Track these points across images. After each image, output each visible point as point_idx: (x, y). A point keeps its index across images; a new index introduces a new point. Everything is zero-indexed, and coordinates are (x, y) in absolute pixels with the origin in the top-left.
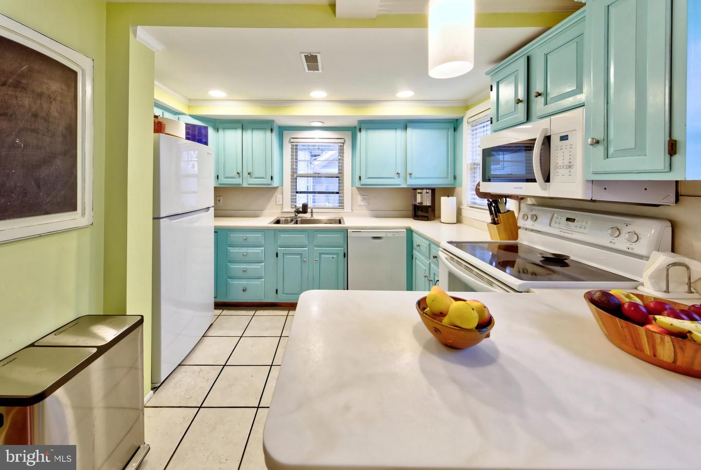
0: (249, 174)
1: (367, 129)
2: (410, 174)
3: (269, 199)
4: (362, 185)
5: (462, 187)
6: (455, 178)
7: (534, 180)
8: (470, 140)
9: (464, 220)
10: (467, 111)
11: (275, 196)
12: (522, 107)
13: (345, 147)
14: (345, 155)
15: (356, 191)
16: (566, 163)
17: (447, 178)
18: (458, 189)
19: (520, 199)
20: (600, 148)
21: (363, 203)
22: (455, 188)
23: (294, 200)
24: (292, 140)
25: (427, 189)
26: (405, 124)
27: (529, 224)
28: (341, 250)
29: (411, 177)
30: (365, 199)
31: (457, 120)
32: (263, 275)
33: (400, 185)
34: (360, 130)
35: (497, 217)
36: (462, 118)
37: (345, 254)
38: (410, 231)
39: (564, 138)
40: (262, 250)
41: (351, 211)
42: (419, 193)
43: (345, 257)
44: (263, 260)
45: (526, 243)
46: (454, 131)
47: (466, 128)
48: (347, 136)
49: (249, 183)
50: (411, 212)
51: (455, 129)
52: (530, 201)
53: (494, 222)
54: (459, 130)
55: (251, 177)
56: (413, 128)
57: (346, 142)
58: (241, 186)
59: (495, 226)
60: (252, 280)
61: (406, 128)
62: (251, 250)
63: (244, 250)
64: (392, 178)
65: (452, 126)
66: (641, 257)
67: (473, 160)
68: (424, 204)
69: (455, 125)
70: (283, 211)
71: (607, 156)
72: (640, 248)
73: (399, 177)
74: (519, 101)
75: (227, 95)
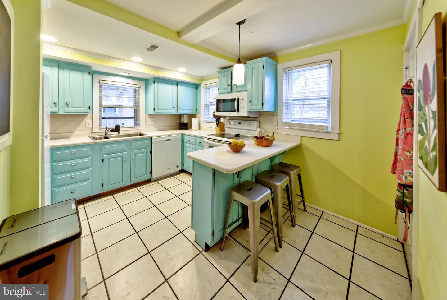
0: (67, 104)
1: (158, 82)
2: (180, 108)
3: (79, 123)
4: (155, 113)
5: (200, 114)
6: (197, 110)
7: (235, 111)
8: (204, 94)
9: (201, 128)
10: (203, 82)
11: (84, 121)
12: (230, 87)
13: (140, 90)
14: (140, 95)
15: (148, 117)
16: (243, 106)
17: (194, 110)
18: (198, 115)
19: (225, 117)
20: (251, 103)
21: (152, 123)
22: (196, 114)
23: (101, 124)
24: (101, 81)
25: (186, 115)
26: (177, 83)
27: (229, 126)
28: (148, 150)
29: (180, 109)
30: (153, 121)
31: (197, 84)
32: (91, 177)
33: (174, 113)
34: (154, 82)
35: (219, 124)
36: (200, 84)
37: (150, 151)
38: (183, 135)
39: (242, 99)
40: (89, 160)
41: (145, 128)
42: (182, 117)
43: (150, 153)
44: (91, 166)
45: (227, 133)
46: (197, 89)
47: (202, 89)
48: (142, 84)
49: (66, 111)
50: (178, 127)
51: (197, 88)
52: (227, 118)
53: (218, 127)
54: (199, 89)
55: (68, 107)
56: (181, 85)
57: (142, 87)
58: (56, 114)
59: (218, 128)
60: (80, 183)
61: (177, 85)
62: (78, 161)
63: (72, 162)
64: (171, 109)
65: (195, 87)
66: (254, 130)
67: (205, 103)
68: (185, 122)
69: (197, 86)
70: (92, 132)
71: (252, 106)
72: (254, 129)
73: (174, 109)
74: (229, 85)
75: (58, 41)
